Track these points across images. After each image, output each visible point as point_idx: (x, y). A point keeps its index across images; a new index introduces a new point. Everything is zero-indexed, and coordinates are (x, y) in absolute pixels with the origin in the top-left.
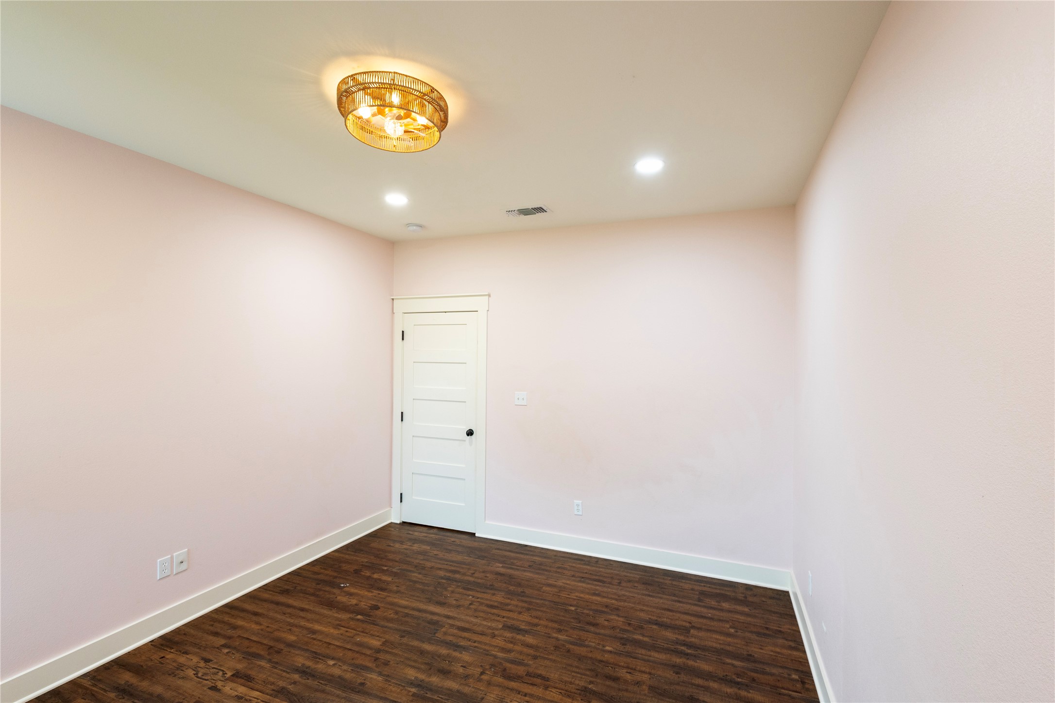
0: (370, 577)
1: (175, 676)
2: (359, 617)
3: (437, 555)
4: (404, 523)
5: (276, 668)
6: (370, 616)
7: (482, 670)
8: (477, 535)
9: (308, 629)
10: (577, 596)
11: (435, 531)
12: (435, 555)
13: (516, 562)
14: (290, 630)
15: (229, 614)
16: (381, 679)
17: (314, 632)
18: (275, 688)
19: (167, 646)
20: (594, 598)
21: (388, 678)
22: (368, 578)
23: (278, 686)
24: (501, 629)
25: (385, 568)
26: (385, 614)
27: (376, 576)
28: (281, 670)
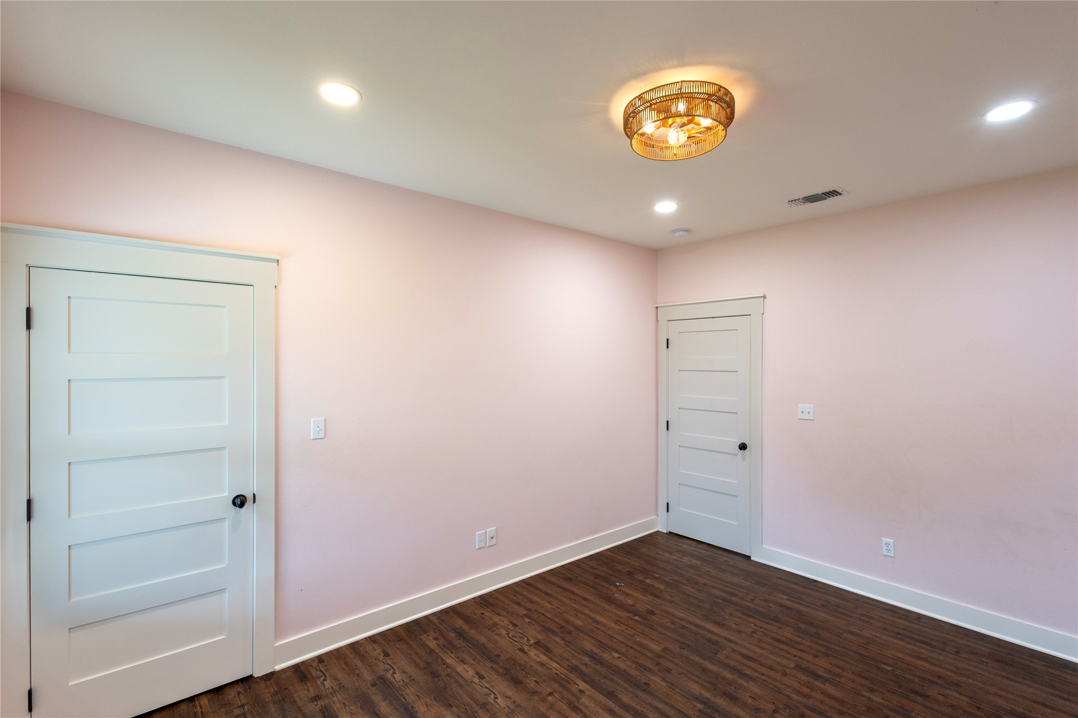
0: (642, 581)
1: (493, 631)
2: (637, 618)
3: (709, 572)
4: (671, 533)
5: (569, 647)
6: (647, 619)
7: (775, 708)
8: (752, 558)
9: (592, 618)
10: (893, 655)
11: (705, 546)
12: (707, 571)
13: (804, 597)
14: (577, 615)
15: (527, 589)
16: (664, 684)
17: (598, 622)
18: (569, 665)
19: (485, 606)
20: (919, 662)
21: (671, 685)
22: (642, 582)
23: (572, 663)
24: (792, 668)
25: (657, 576)
26: (662, 621)
27: (648, 581)
28: (574, 650)
